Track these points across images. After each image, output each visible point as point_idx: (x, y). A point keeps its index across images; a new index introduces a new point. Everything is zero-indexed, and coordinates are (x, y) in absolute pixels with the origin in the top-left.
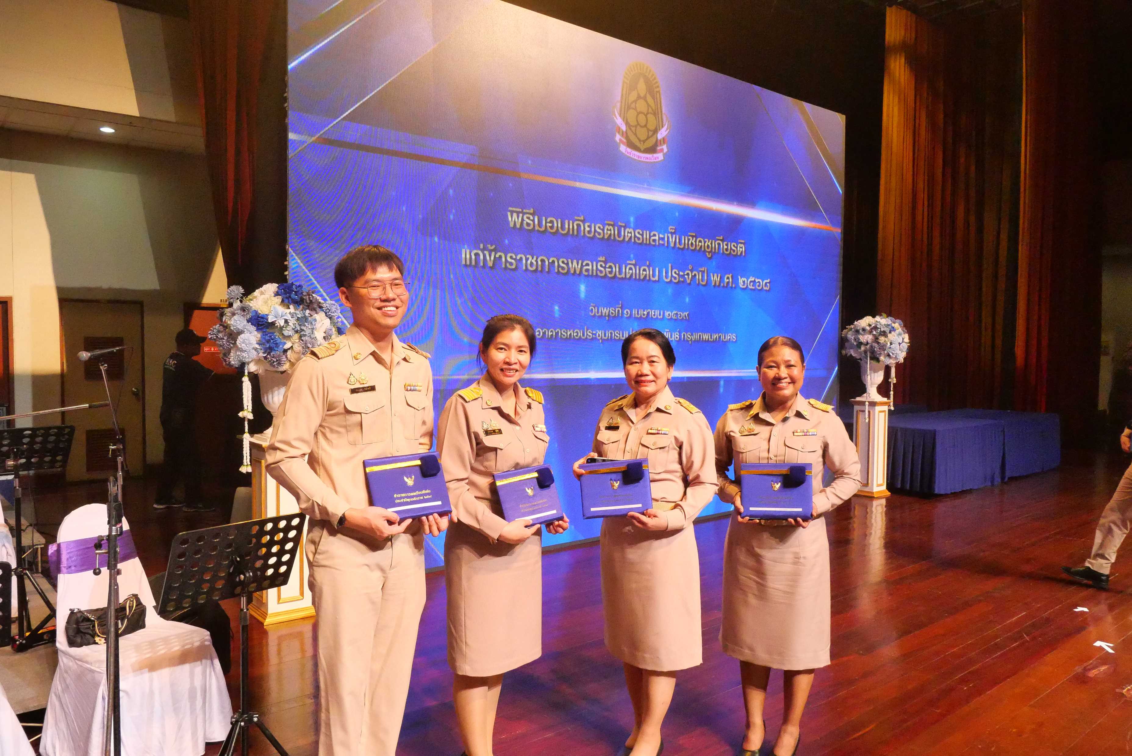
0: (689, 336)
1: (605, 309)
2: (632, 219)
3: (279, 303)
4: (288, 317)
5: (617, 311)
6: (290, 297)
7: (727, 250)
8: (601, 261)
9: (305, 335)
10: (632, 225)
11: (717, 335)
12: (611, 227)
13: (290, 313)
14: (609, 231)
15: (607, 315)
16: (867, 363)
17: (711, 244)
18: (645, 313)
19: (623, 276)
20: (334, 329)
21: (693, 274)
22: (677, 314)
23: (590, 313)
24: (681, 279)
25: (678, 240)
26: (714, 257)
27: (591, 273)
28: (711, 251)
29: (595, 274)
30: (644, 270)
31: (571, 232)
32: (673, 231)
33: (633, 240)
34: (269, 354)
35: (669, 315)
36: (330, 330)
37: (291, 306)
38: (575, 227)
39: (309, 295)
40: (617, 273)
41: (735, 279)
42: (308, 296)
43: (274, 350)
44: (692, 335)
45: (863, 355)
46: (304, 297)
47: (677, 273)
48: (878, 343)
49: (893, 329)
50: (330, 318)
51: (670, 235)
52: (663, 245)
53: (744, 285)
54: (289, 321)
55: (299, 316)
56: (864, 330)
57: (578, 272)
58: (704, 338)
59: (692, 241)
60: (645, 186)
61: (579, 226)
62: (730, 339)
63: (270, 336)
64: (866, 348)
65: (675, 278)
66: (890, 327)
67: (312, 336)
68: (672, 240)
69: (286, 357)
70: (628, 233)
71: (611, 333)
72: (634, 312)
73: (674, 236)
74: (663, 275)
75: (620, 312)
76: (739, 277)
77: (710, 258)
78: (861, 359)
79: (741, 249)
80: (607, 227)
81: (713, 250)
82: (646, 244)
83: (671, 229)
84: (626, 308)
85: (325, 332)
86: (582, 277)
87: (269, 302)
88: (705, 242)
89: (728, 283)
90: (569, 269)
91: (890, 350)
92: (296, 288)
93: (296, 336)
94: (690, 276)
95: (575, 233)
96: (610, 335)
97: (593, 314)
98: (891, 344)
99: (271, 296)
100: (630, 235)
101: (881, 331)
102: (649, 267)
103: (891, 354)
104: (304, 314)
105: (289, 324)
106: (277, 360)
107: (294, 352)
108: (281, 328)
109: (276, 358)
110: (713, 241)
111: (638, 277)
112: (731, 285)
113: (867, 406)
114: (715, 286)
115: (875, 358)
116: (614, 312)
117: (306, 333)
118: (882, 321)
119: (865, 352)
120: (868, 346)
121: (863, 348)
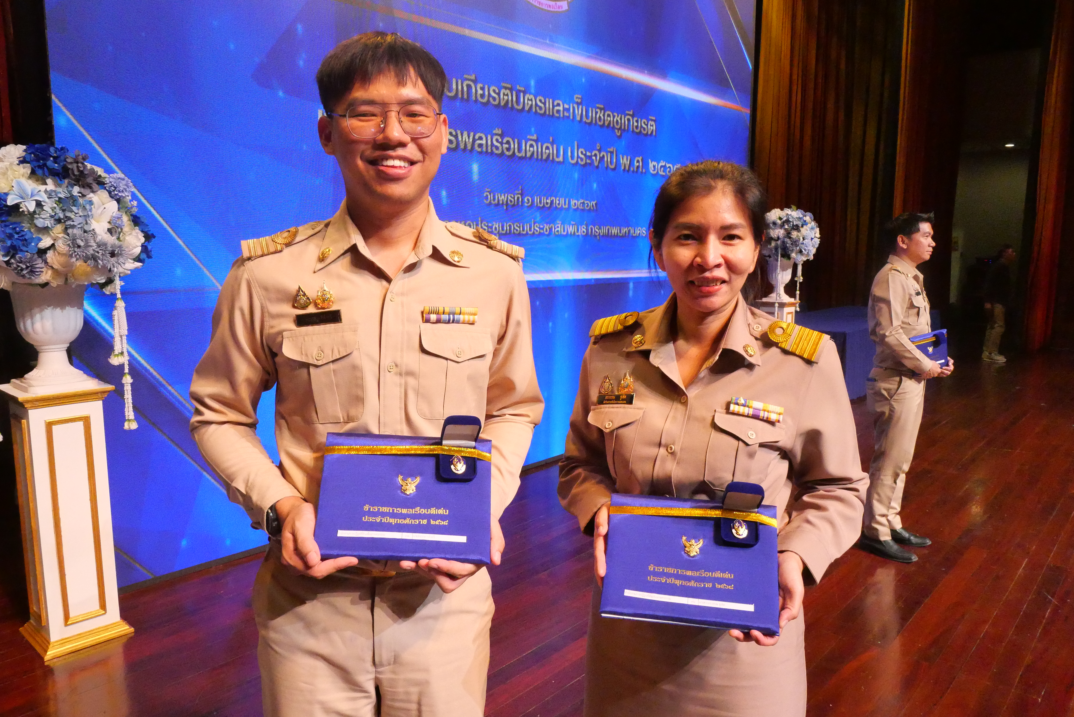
0: (597, 230)
1: (503, 197)
2: (532, 83)
3: (27, 176)
4: (41, 197)
5: (516, 199)
6: (45, 165)
7: (637, 127)
8: (496, 134)
9: (73, 227)
10: (533, 90)
11: (626, 229)
12: (508, 92)
13: (46, 191)
14: (506, 96)
15: (505, 203)
16: (777, 260)
17: (621, 119)
18: (549, 201)
19: (523, 154)
20: (125, 218)
21: (601, 155)
22: (583, 203)
23: (485, 201)
24: (588, 161)
25: (584, 113)
26: (623, 135)
27: (484, 149)
28: (620, 129)
29: (489, 151)
30: (547, 148)
31: (460, 96)
32: (579, 101)
33: (534, 110)
34: (13, 257)
35: (575, 204)
36: (118, 218)
37: (49, 181)
38: (465, 89)
39: (77, 163)
40: (516, 150)
41: (645, 164)
42: (75, 165)
43: (21, 251)
44: (600, 228)
45: (774, 251)
46: (69, 166)
47: (584, 153)
48: (790, 238)
49: (805, 223)
50: (118, 201)
51: (576, 106)
52: (568, 117)
53: (654, 170)
54: (43, 203)
55: (62, 196)
56: (774, 223)
57: (469, 147)
58: (613, 232)
59: (600, 114)
60: (548, 42)
61: (469, 87)
62: (640, 233)
63: (15, 229)
64: (777, 244)
65: (582, 159)
66: (802, 221)
67: (86, 228)
68: (578, 112)
69: (46, 262)
70: (528, 100)
71: (510, 226)
72: (536, 200)
73: (580, 107)
74: (568, 155)
75: (520, 199)
76: (650, 161)
77: (620, 137)
78: (770, 256)
79: (651, 127)
80: (503, 91)
81: (623, 128)
82: (549, 115)
83: (577, 98)
84: (527, 195)
85: (109, 222)
86: (475, 154)
87: (9, 173)
88: (614, 117)
89: (638, 167)
90: (458, 144)
91: (803, 246)
92: (56, 152)
93: (59, 228)
94: (598, 158)
95: (465, 96)
96: (508, 228)
97: (488, 202)
98: (804, 239)
99: (11, 164)
100: (530, 103)
101: (793, 225)
102: (552, 144)
103: (803, 251)
104: (70, 192)
105: (44, 208)
106: (27, 267)
107: (59, 253)
108: (32, 215)
109: (24, 263)
110: (623, 116)
111: (540, 157)
112: (641, 170)
113: (777, 308)
114: (624, 170)
115: (786, 255)
116: (513, 200)
117: (75, 223)
118: (794, 214)
119: (776, 248)
120: (779, 242)
121: (773, 244)
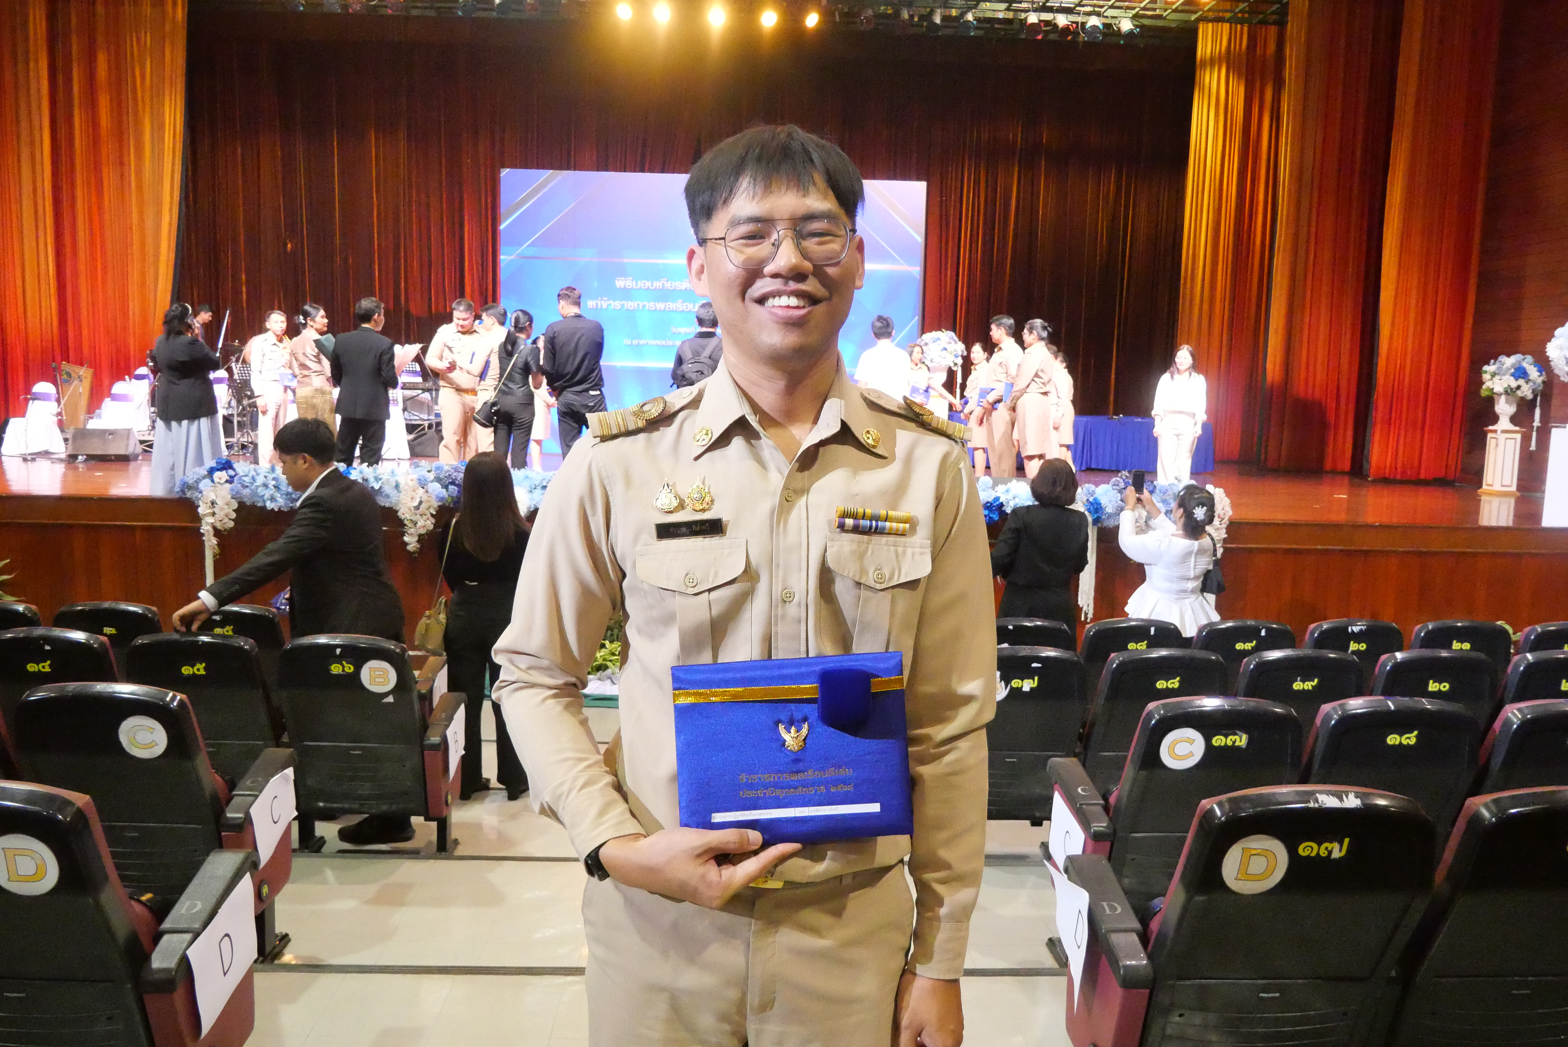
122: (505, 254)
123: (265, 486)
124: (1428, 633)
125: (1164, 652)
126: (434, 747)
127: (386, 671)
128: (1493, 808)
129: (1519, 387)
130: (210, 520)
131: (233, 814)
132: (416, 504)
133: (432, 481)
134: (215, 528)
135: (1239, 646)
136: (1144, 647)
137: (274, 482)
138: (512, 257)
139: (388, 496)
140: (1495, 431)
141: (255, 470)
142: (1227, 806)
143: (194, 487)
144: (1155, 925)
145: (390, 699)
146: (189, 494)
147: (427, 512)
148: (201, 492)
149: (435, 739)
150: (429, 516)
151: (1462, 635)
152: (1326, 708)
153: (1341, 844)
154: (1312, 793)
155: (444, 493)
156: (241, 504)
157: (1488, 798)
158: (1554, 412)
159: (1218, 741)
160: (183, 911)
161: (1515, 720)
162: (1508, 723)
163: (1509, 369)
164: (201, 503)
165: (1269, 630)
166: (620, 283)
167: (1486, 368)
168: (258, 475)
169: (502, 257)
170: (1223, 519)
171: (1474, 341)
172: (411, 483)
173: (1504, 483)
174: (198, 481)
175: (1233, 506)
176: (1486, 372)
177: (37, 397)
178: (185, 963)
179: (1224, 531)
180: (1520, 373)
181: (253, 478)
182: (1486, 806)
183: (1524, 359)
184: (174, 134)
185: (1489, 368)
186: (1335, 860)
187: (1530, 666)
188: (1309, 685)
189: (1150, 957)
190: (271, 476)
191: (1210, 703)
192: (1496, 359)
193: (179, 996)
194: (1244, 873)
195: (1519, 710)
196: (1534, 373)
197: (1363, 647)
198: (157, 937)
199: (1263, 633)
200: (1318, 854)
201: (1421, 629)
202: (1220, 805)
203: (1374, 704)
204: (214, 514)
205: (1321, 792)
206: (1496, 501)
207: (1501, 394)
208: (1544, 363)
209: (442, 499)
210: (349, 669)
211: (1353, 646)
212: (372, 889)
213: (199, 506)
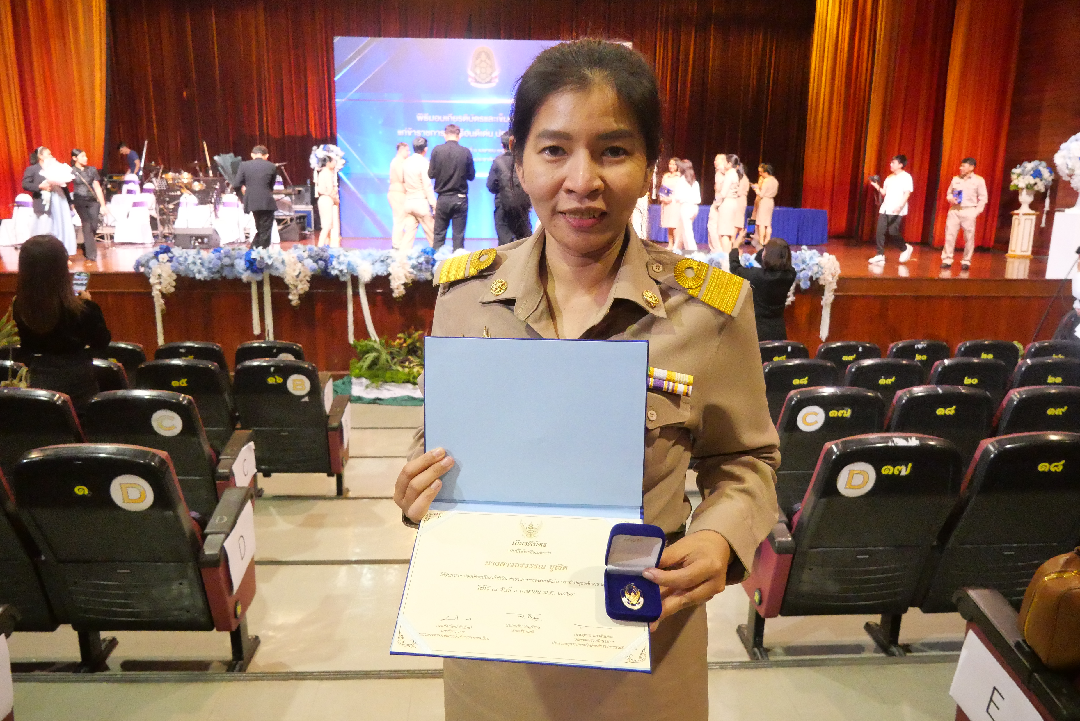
122: (339, 98)
123: (194, 263)
124: (966, 348)
125: (797, 362)
126: (334, 429)
127: (302, 381)
128: (997, 445)
129: (1035, 184)
130: (159, 287)
131: (222, 470)
132: (296, 273)
133: (307, 258)
134: (161, 292)
135: (845, 358)
136: (784, 359)
137: (200, 261)
138: (343, 100)
139: (277, 269)
140: (1018, 214)
141: (187, 253)
142: (840, 446)
143: (146, 265)
144: (796, 519)
145: (306, 399)
146: (142, 270)
147: (304, 279)
148: (151, 268)
149: (335, 424)
150: (305, 281)
151: (987, 349)
152: (900, 393)
153: (907, 466)
154: (890, 438)
155: (315, 266)
156: (178, 276)
157: (994, 439)
158: (1058, 200)
159: (833, 413)
160: (217, 521)
161: (1015, 399)
162: (1011, 400)
163: (1029, 171)
164: (151, 276)
165: (864, 347)
166: (420, 117)
167: (1014, 170)
168: (189, 256)
169: (337, 100)
170: (834, 276)
171: (1007, 151)
172: (293, 260)
173: (1023, 250)
174: (148, 261)
175: (842, 267)
176: (1014, 173)
177: (20, 205)
178: (223, 550)
179: (835, 284)
180: (1037, 174)
181: (186, 259)
182: (993, 445)
183: (1040, 164)
184: (100, 12)
185: (1016, 171)
186: (903, 477)
187: (1029, 368)
188: (889, 381)
189: (793, 536)
190: (198, 257)
191: (827, 391)
192: (1021, 164)
193: (221, 570)
194: (849, 485)
195: (1019, 393)
196: (1046, 174)
197: (924, 358)
198: (204, 537)
199: (860, 349)
200: (893, 473)
201: (961, 346)
202: (837, 445)
203: (929, 390)
204: (160, 283)
205: (895, 437)
206: (1017, 262)
207: (1022, 189)
208: (1052, 167)
209: (314, 270)
210: (280, 380)
211: (918, 357)
212: (301, 518)
213: (149, 278)
